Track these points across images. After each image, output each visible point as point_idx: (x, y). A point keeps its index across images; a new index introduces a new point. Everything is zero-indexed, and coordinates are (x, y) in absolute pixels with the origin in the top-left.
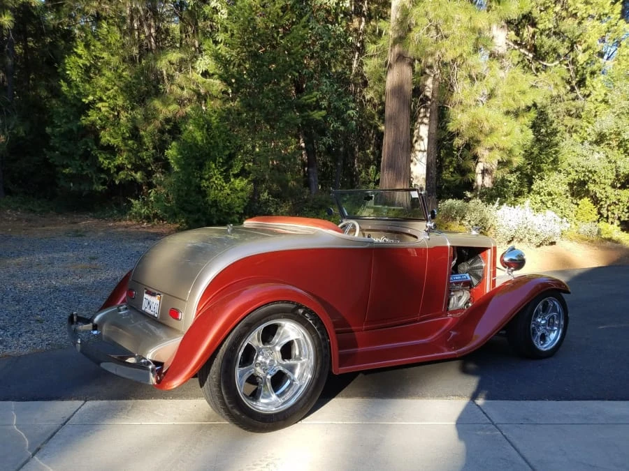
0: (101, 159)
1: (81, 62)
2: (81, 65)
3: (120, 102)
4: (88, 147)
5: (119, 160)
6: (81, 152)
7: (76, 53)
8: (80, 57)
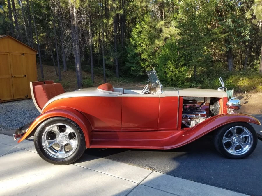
0: (141, 64)
1: (137, 30)
2: (138, 31)
3: (148, 43)
4: (138, 60)
5: (147, 64)
6: (136, 62)
7: (136, 27)
8: (137, 28)
